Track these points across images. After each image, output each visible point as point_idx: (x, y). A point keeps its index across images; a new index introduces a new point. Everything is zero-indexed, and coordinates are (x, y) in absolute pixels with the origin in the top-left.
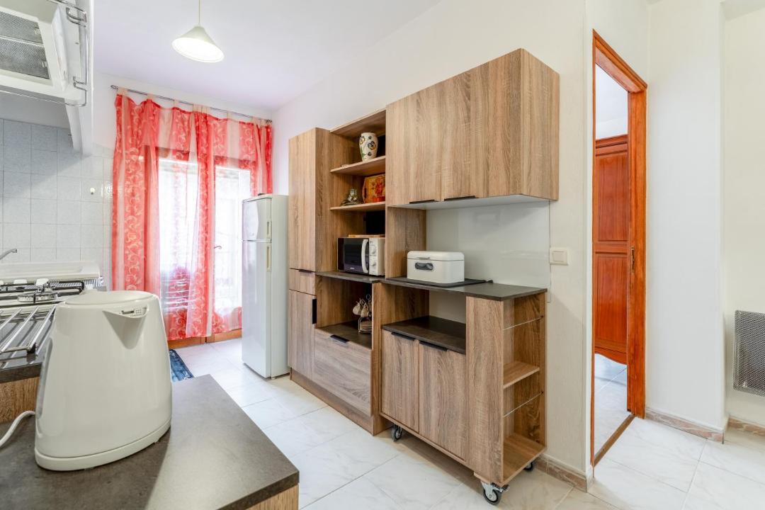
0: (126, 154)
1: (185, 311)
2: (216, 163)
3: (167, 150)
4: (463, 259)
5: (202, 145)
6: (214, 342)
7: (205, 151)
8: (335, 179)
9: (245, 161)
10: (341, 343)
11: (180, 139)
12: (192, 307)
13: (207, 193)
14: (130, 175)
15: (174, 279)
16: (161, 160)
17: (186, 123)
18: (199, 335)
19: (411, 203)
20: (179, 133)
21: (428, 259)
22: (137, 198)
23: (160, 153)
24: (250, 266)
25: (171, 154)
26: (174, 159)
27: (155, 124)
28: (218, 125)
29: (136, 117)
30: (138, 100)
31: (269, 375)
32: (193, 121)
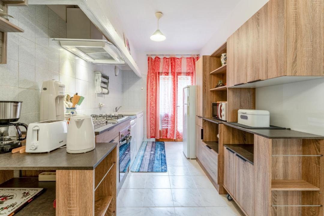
0: (150, 76)
1: (167, 129)
2: (177, 75)
3: (162, 73)
4: (269, 114)
5: (173, 69)
6: (177, 141)
7: (174, 71)
8: (213, 76)
9: (188, 73)
10: (209, 149)
11: (166, 68)
12: (169, 128)
13: (175, 86)
14: (152, 82)
15: (164, 117)
16: (160, 76)
17: (168, 62)
18: (172, 138)
19: (235, 85)
20: (166, 66)
21: (245, 113)
22: (153, 90)
23: (160, 74)
24: (185, 114)
25: (163, 74)
26: (164, 75)
27: (159, 65)
28: (179, 60)
29: (153, 63)
30: (153, 57)
31: (189, 157)
32: (170, 61)
